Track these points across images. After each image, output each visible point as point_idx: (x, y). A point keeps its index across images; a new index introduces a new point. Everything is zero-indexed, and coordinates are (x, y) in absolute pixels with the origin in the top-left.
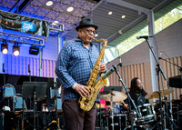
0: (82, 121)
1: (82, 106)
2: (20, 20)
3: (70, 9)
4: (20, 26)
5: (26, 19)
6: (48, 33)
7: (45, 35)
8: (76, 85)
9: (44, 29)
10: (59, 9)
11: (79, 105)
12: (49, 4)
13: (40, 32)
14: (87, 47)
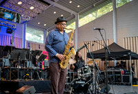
0: (59, 74)
1: (62, 66)
2: (4, 11)
3: (32, 8)
4: (4, 15)
5: (7, 11)
6: (20, 21)
7: (18, 22)
8: (57, 55)
9: (18, 18)
10: (25, 7)
11: (59, 66)
12: (20, 3)
13: (15, 20)
14: (62, 33)
